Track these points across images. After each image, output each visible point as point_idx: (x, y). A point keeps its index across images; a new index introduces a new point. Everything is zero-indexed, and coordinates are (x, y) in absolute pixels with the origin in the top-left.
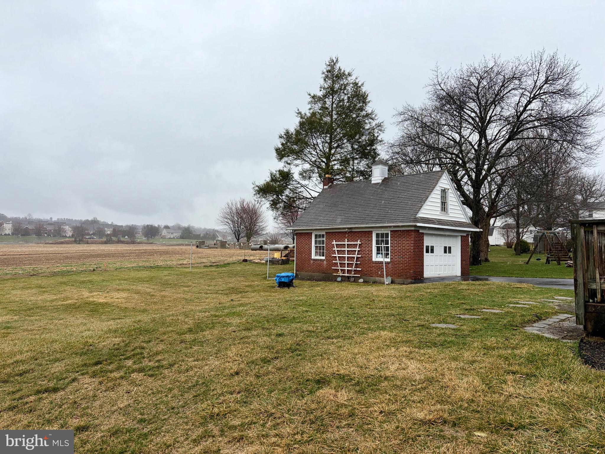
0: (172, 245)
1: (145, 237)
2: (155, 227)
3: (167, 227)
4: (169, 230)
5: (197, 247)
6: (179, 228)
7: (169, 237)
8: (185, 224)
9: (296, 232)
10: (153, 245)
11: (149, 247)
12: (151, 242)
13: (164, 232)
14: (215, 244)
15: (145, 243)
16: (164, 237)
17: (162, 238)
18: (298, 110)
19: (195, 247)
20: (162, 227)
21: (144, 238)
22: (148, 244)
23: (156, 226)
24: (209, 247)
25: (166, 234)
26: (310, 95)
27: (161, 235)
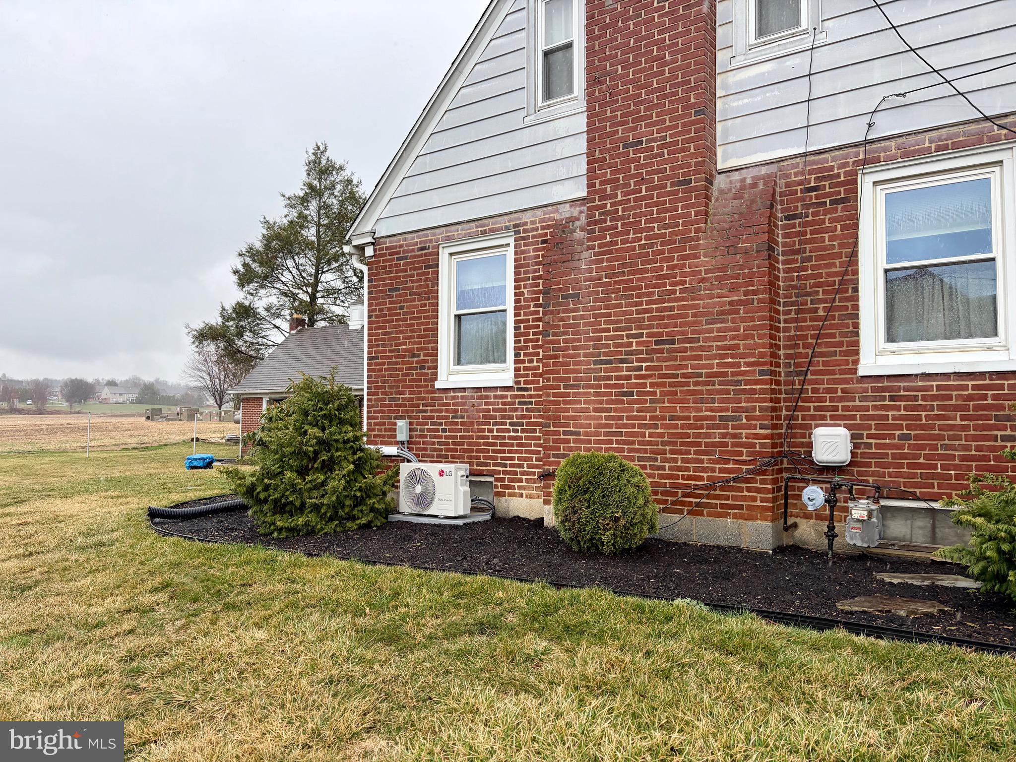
0: (116, 416)
1: (67, 401)
2: (87, 384)
3: (111, 384)
4: (114, 388)
5: (148, 418)
6: (134, 383)
7: (114, 400)
8: (147, 378)
9: (242, 397)
10: (80, 415)
11: (73, 420)
12: (77, 410)
13: (106, 393)
14: (178, 414)
15: (65, 413)
16: (105, 402)
17: (100, 402)
18: (265, 218)
19: (144, 418)
20: (105, 382)
21: (65, 404)
22: (71, 413)
23: (90, 380)
24: (167, 419)
25: (109, 396)
26: (283, 196)
27: (99, 397)
